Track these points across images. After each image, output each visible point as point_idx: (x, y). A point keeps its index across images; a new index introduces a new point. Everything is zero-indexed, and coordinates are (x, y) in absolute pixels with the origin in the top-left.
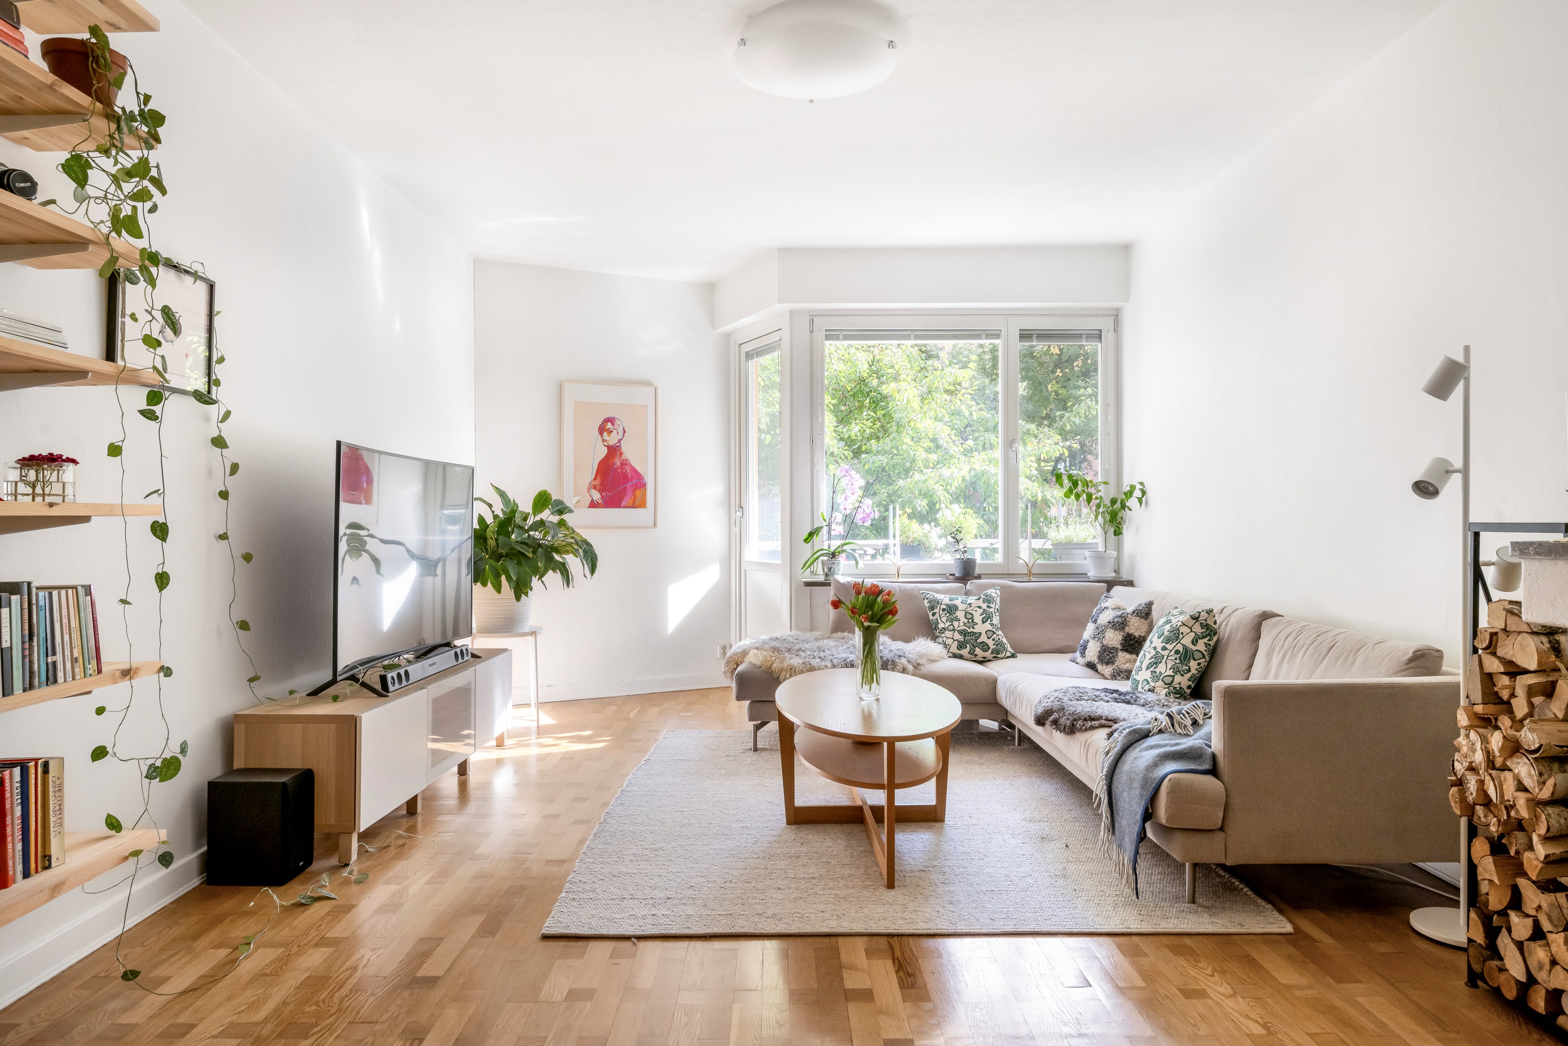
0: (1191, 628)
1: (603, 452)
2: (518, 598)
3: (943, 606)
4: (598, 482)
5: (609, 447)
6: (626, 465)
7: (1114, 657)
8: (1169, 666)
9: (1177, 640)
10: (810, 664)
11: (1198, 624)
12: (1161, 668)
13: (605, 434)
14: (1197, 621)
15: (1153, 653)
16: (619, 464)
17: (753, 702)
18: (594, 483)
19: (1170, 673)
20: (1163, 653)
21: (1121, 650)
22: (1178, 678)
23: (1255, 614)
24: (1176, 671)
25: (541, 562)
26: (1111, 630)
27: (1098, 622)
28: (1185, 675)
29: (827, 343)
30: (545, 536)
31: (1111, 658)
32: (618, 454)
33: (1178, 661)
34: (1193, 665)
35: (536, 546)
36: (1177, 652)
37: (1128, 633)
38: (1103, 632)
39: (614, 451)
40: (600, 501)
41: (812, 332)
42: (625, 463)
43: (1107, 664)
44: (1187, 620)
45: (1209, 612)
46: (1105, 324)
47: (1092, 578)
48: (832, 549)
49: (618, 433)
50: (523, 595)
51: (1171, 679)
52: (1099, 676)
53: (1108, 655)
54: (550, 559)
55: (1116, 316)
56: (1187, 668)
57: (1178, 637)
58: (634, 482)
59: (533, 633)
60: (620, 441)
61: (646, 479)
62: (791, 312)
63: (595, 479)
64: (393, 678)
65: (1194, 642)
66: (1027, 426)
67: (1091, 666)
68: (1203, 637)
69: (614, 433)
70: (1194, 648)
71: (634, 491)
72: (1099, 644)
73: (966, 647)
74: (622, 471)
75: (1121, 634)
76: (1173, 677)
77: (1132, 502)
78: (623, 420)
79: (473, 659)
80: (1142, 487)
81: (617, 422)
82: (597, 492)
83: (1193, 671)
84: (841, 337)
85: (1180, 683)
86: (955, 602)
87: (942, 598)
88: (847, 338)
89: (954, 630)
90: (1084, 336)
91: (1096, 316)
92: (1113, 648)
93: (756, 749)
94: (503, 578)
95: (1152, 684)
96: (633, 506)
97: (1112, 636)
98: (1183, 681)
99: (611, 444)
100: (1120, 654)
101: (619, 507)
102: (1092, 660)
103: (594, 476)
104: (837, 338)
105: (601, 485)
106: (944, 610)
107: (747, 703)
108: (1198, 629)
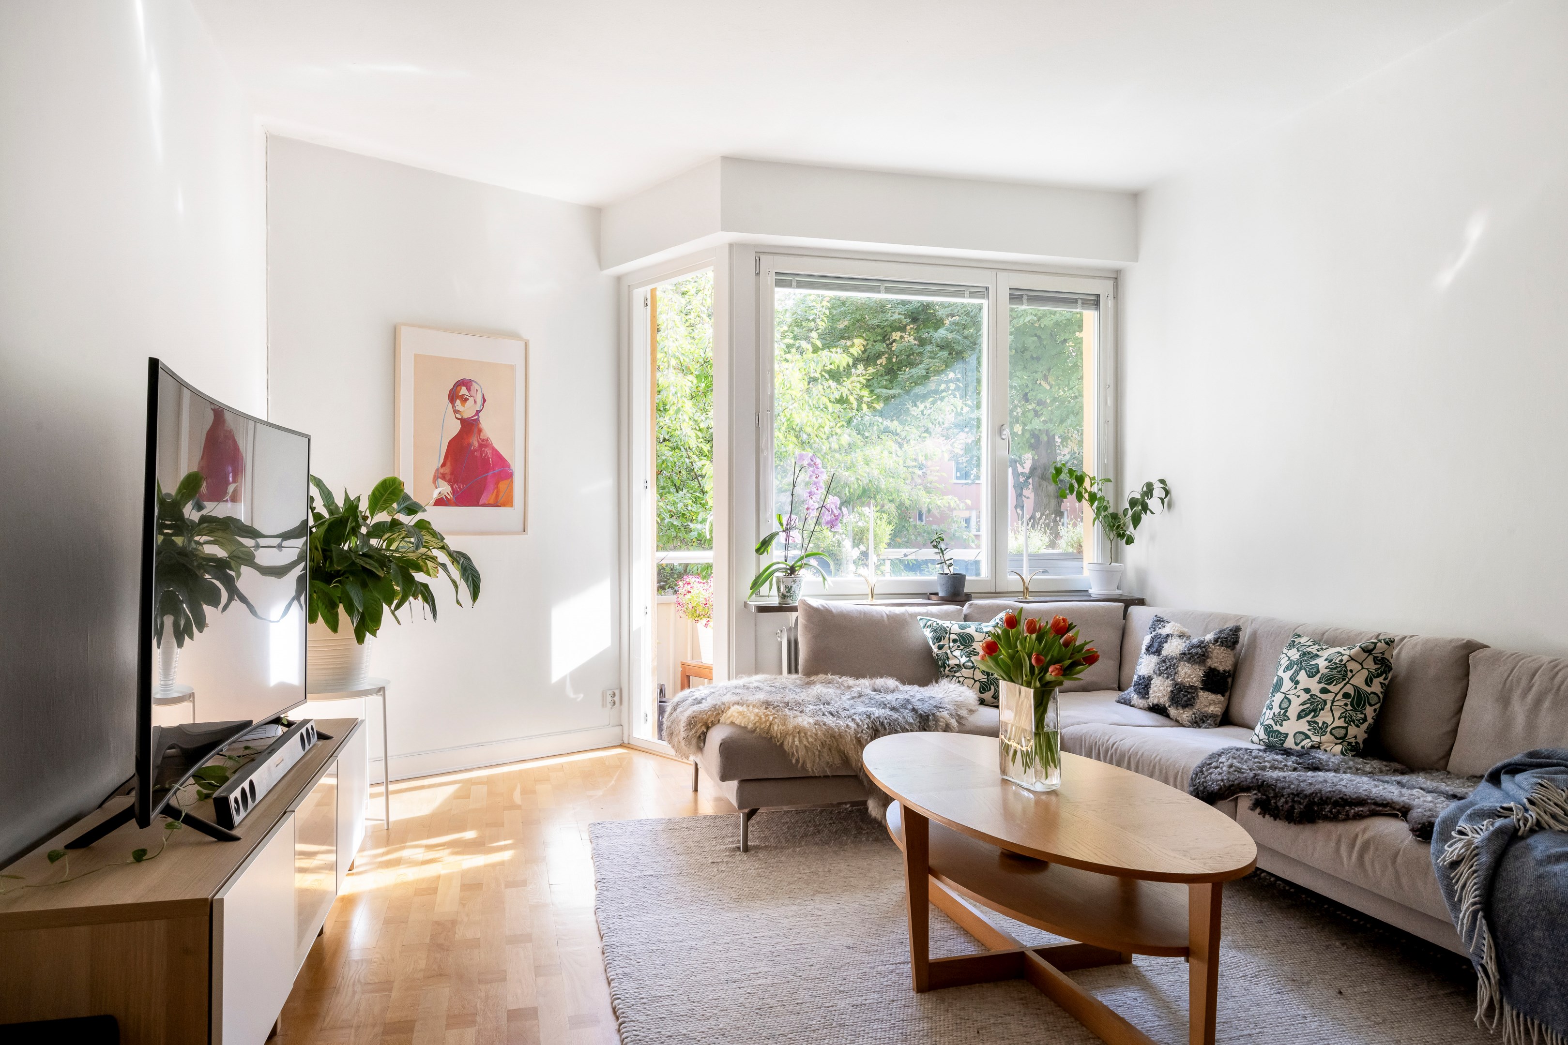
0: (1361, 664)
1: (455, 428)
2: (360, 639)
3: (953, 637)
4: (447, 470)
5: (463, 421)
6: (486, 446)
7: (1193, 698)
8: (1337, 714)
9: (1344, 680)
10: (824, 724)
11: (1371, 658)
12: (1324, 717)
13: (458, 402)
14: (1370, 654)
15: (1305, 697)
16: (476, 444)
17: (743, 782)
18: (442, 471)
19: (1341, 723)
20: (1324, 696)
21: (1201, 689)
22: (1353, 730)
23: (1453, 644)
24: (1349, 721)
25: (398, 586)
26: (1187, 665)
27: (1164, 653)
28: (1362, 726)
29: (777, 289)
30: (389, 545)
31: (1189, 699)
32: (476, 431)
33: (1349, 707)
34: (1369, 711)
35: (383, 560)
36: (1346, 696)
37: (1210, 668)
38: (1175, 666)
39: (469, 426)
40: (450, 496)
41: (758, 274)
42: (485, 444)
43: (1184, 706)
44: (1357, 654)
45: (1390, 643)
46: (1103, 288)
47: (1094, 597)
48: (790, 563)
49: (475, 402)
50: (368, 634)
51: (1343, 732)
52: (1173, 723)
53: (1185, 696)
54: (410, 580)
55: (1116, 278)
56: (1363, 716)
57: (1344, 677)
58: (497, 470)
59: (381, 690)
60: (478, 413)
61: (512, 467)
62: (731, 245)
63: (443, 465)
64: (236, 801)
65: (1368, 682)
66: (885, 423)
67: (1158, 710)
68: (1379, 676)
69: (471, 401)
70: (1369, 690)
71: (497, 483)
72: (1169, 682)
73: (990, 689)
74: (481, 455)
75: (1202, 668)
76: (1346, 728)
77: (1153, 503)
78: (484, 384)
79: (321, 743)
80: (1163, 486)
81: (475, 386)
82: (446, 484)
83: (1370, 720)
84: (794, 284)
85: (1355, 737)
86: (968, 630)
87: (950, 625)
88: (801, 285)
89: (974, 667)
90: (1080, 302)
91: (1094, 277)
92: (1191, 687)
93: (746, 849)
94: (341, 609)
95: (1316, 739)
96: (496, 505)
97: (1189, 672)
98: (1357, 733)
99: (466, 416)
100: (1201, 693)
101: (477, 504)
102: (1162, 701)
103: (442, 461)
104: (788, 284)
105: (452, 474)
106: (955, 641)
107: (734, 784)
108: (1370, 664)
